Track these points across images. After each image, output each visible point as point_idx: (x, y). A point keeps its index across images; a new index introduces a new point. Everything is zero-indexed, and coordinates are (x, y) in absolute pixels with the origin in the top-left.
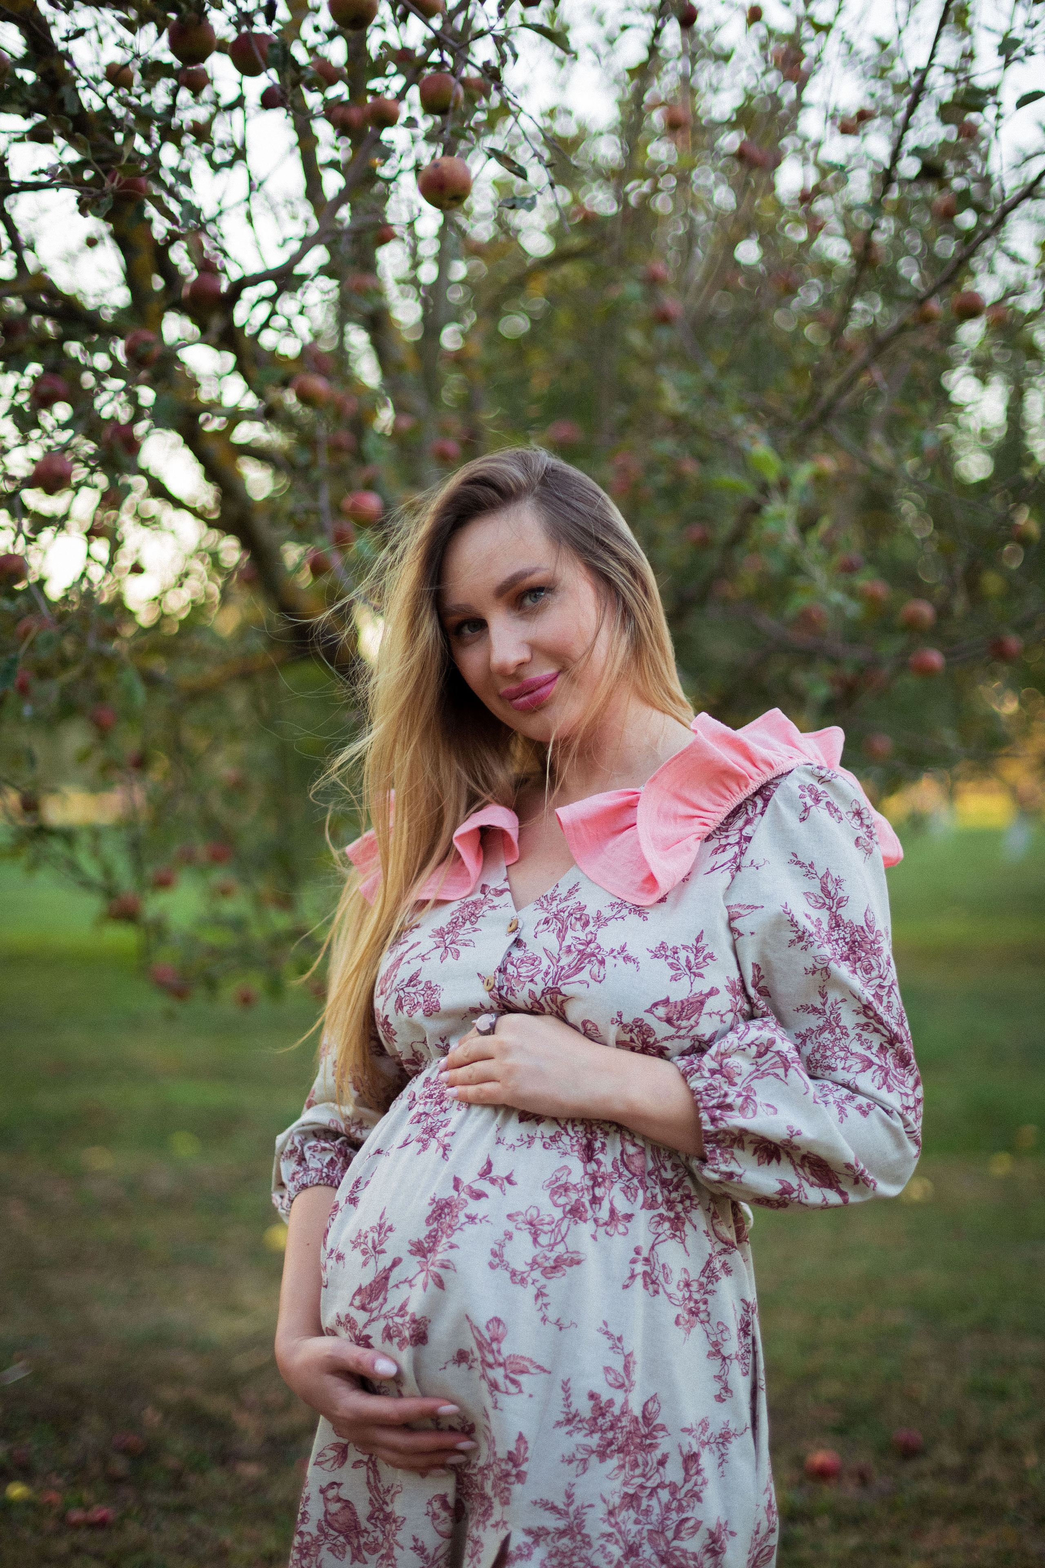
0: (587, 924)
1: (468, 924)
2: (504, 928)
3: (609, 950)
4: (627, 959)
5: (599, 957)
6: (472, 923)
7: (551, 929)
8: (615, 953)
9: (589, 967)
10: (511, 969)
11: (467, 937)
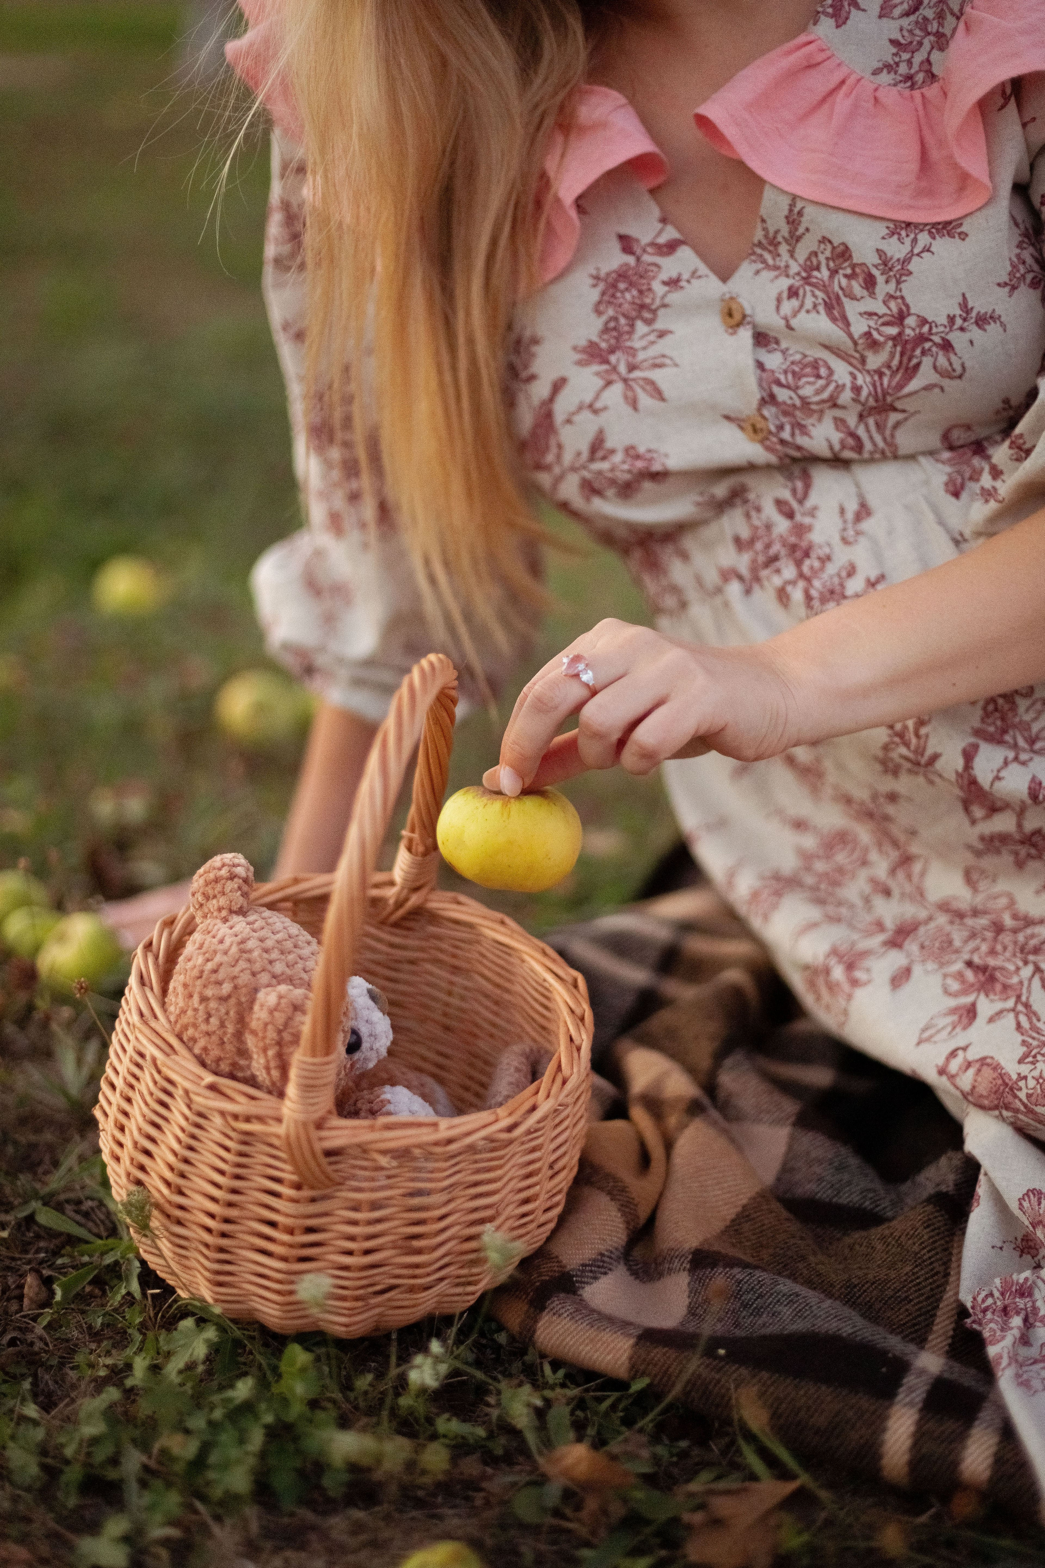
0: (870, 283)
1: (639, 324)
2: (714, 322)
3: (945, 321)
4: (982, 321)
5: (937, 339)
6: (648, 322)
7: (809, 302)
8: (959, 322)
9: (927, 361)
10: (782, 395)
11: (652, 352)
